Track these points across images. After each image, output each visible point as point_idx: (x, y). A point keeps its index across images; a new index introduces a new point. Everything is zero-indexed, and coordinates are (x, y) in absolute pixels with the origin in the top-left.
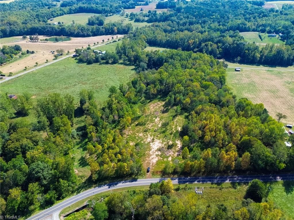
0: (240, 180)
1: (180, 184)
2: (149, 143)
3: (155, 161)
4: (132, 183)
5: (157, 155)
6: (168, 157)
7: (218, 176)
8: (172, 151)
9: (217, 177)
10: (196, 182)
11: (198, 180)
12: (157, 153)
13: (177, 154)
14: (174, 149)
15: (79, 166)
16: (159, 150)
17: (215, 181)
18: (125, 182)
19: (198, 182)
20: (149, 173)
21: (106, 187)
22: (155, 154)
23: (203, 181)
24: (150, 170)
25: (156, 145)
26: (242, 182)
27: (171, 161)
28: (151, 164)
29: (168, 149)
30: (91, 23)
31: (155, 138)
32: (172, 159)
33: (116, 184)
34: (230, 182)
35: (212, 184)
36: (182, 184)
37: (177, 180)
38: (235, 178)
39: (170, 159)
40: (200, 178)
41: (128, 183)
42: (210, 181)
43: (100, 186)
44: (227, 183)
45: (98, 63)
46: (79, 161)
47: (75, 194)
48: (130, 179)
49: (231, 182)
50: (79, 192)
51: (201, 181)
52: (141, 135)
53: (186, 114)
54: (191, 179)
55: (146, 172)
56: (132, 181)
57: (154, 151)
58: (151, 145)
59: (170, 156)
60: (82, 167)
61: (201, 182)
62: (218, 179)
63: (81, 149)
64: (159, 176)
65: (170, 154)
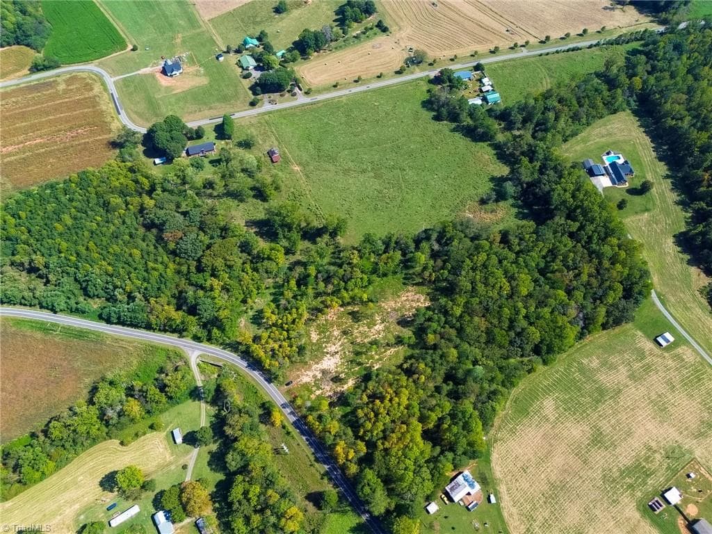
0: (337, 478)
1: (292, 424)
2: (327, 353)
3: (306, 379)
5: (314, 376)
6: (319, 388)
8: (331, 386)
10: (304, 438)
11: (309, 438)
12: (318, 373)
13: (331, 394)
14: (336, 386)
15: (251, 319)
16: (324, 372)
17: (319, 455)
18: (261, 375)
20: (286, 387)
21: (245, 364)
22: (315, 372)
23: (310, 444)
24: (290, 386)
25: (329, 363)
26: (334, 481)
27: (316, 396)
28: (299, 380)
29: (332, 380)
31: (339, 353)
32: (319, 394)
33: (254, 370)
34: (328, 470)
35: (313, 454)
36: (294, 426)
37: (295, 419)
38: (337, 471)
39: (318, 392)
40: (313, 438)
41: (262, 379)
42: (315, 450)
43: (243, 358)
44: (324, 468)
46: (257, 312)
47: (221, 347)
48: (267, 376)
50: (224, 349)
51: (310, 441)
52: (336, 333)
54: (304, 430)
55: (285, 383)
56: (266, 380)
57: (318, 369)
58: (325, 358)
59: (322, 389)
60: (252, 323)
61: (308, 443)
62: (321, 457)
63: (272, 298)
64: (288, 399)
65: (326, 387)
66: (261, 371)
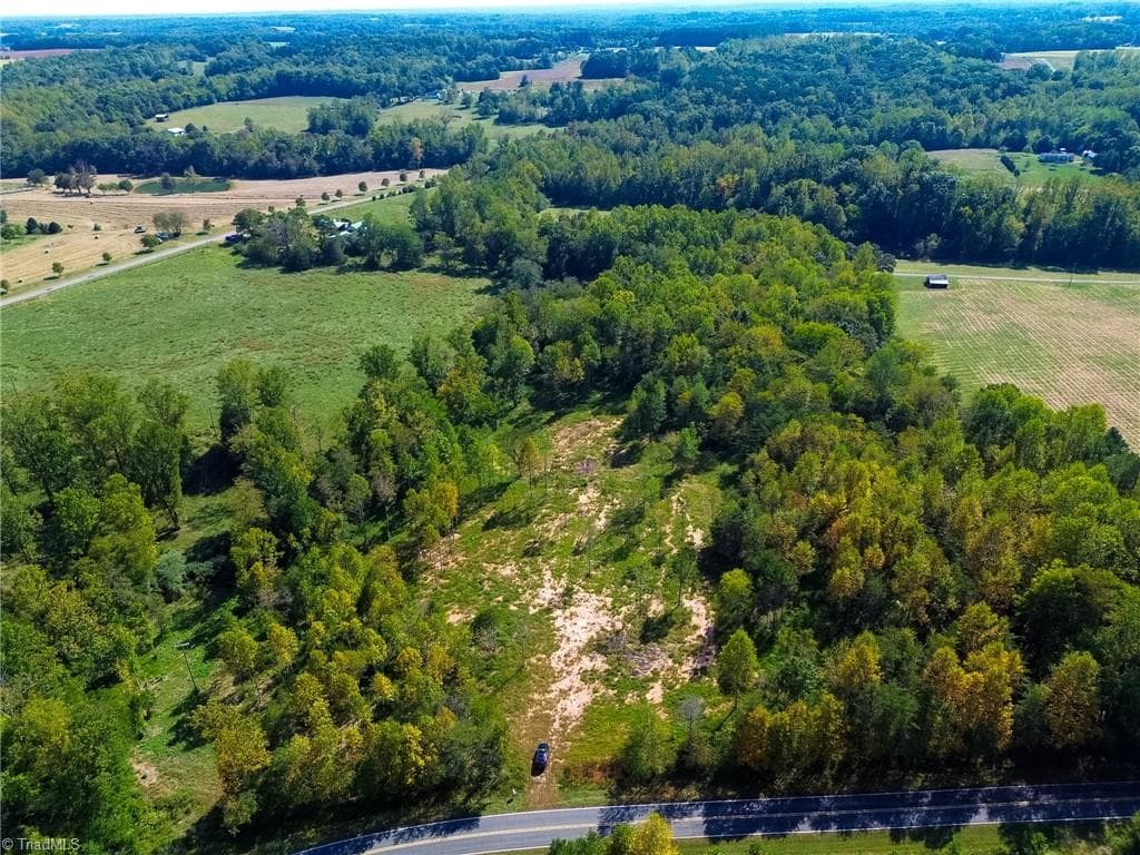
0: (1050, 810)
1: (714, 841)
2: (549, 610)
3: (575, 705)
4: (451, 838)
5: (588, 677)
6: (643, 686)
7: (922, 788)
8: (663, 650)
9: (917, 796)
10: (805, 829)
11: (816, 814)
12: (586, 663)
13: (689, 665)
14: (674, 641)
15: (170, 744)
16: (598, 646)
17: (913, 821)
18: (412, 835)
19: (816, 824)
20: (542, 778)
22: (576, 668)
23: (846, 823)
24: (551, 759)
25: (582, 623)
26: (1062, 825)
27: (662, 704)
28: (556, 725)
29: (644, 639)
30: (319, 127)
31: (576, 587)
32: (664, 696)
34: (998, 822)
35: (896, 836)
36: (728, 839)
37: (697, 818)
38: (1020, 795)
39: (656, 694)
40: (826, 800)
41: (427, 841)
42: (884, 820)
44: (981, 829)
45: (333, 269)
46: (175, 713)
48: (439, 814)
49: (1003, 826)
51: (833, 819)
52: (507, 571)
53: (727, 468)
54: (771, 811)
55: (527, 773)
56: (450, 829)
57: (574, 655)
58: (558, 623)
59: (654, 680)
60: (187, 749)
61: (833, 830)
62: (928, 805)
63: (200, 651)
64: (600, 796)
65: (655, 665)
66: (395, 824)
